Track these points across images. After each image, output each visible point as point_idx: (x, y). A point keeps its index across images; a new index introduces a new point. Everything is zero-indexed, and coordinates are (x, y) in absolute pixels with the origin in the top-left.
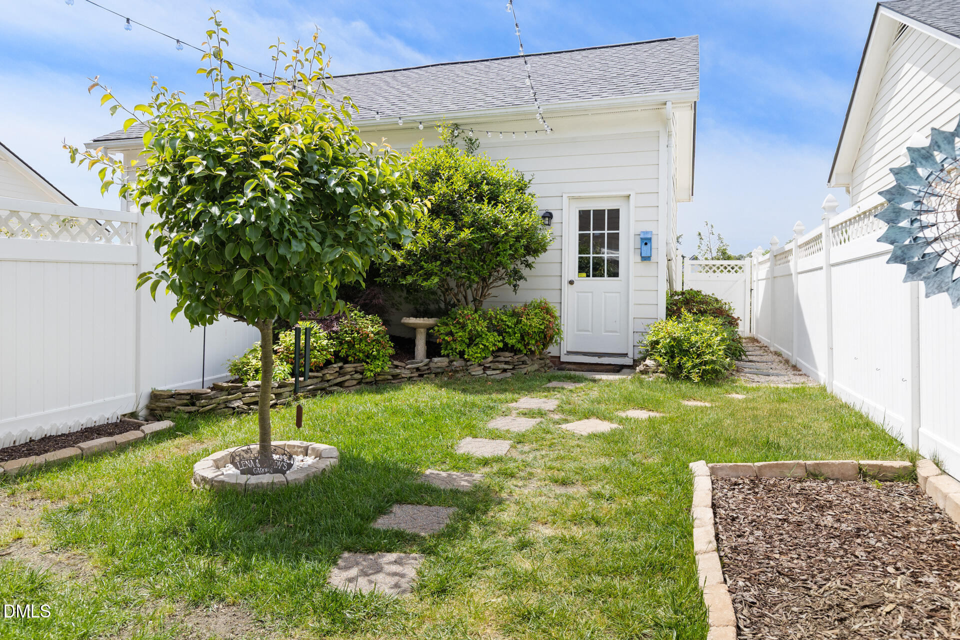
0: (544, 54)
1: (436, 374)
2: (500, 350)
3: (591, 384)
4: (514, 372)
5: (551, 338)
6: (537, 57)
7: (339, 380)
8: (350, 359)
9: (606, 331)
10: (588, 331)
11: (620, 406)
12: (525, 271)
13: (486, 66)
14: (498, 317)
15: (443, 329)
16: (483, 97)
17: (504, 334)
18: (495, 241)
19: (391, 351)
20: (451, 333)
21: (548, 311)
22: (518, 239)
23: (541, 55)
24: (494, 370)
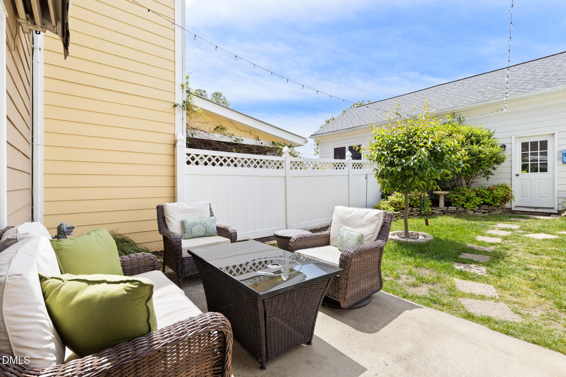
0: (493, 71)
1: (451, 213)
2: (482, 204)
3: (535, 220)
4: (489, 213)
5: (508, 200)
6: (489, 73)
7: (412, 213)
8: (415, 206)
9: (540, 197)
10: (528, 197)
11: (557, 230)
12: (493, 171)
13: (461, 83)
14: (481, 191)
15: (453, 196)
16: (466, 99)
17: (483, 198)
18: (479, 160)
19: (431, 204)
20: (457, 197)
21: (506, 188)
22: (491, 158)
23: (491, 72)
24: (479, 212)
